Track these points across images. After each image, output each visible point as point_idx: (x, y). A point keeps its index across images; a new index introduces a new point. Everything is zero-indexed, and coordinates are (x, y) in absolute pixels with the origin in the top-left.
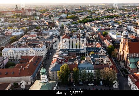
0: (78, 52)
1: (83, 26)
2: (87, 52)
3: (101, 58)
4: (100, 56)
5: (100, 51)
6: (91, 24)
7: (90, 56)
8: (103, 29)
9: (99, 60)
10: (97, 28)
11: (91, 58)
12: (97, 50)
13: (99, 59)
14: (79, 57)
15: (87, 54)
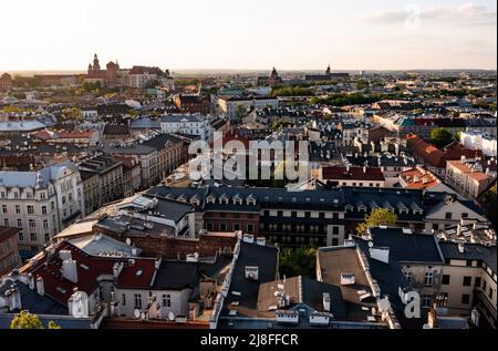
0: (273, 213)
1: (329, 112)
2: (341, 216)
3: (457, 270)
4: (448, 252)
5: (439, 214)
6: (369, 109)
7: (364, 246)
8: (429, 121)
9: (446, 279)
10: (397, 116)
11: (373, 264)
12: (416, 209)
13: (447, 270)
14: (262, 242)
15: (342, 228)
